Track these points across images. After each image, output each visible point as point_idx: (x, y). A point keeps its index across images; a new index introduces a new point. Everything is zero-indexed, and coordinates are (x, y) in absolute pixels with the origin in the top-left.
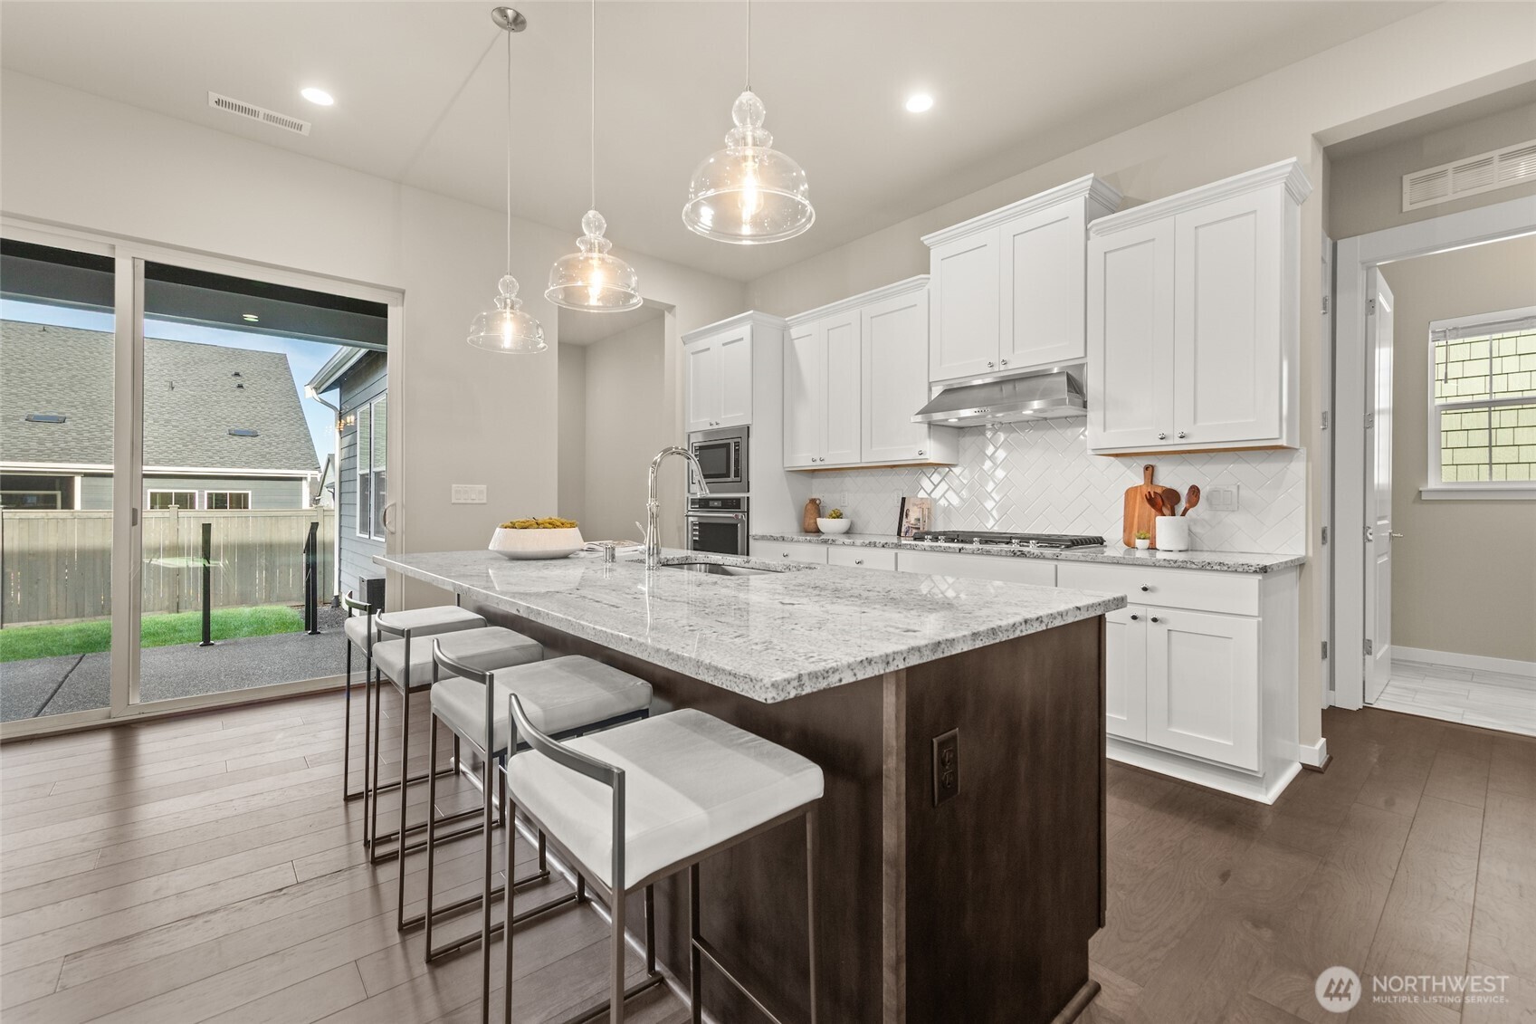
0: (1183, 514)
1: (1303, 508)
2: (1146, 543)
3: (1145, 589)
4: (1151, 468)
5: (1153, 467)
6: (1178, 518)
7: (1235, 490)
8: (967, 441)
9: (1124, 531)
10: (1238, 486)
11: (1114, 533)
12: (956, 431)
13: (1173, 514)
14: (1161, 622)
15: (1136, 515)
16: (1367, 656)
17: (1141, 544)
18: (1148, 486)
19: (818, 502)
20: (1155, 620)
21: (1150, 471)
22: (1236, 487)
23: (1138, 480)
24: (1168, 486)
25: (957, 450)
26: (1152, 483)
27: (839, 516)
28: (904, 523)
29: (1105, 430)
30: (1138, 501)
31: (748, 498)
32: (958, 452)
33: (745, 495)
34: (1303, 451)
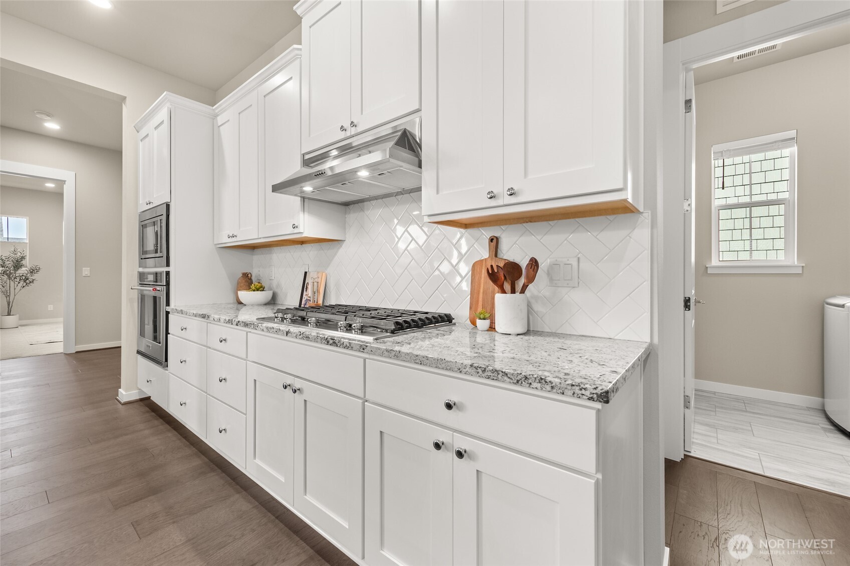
0: (523, 291)
1: (647, 284)
2: (487, 323)
3: (449, 406)
4: (495, 241)
5: (497, 239)
6: (517, 295)
7: (575, 264)
8: (353, 216)
9: (471, 308)
10: (579, 258)
11: (461, 311)
12: (343, 207)
13: (513, 291)
14: (470, 457)
15: (481, 291)
16: (687, 410)
17: (482, 324)
18: (492, 260)
19: (249, 275)
20: (460, 454)
21: (495, 242)
22: (576, 259)
23: (483, 253)
24: (511, 259)
25: (343, 227)
26: (496, 256)
27: (261, 288)
28: (304, 296)
29: (438, 193)
30: (483, 276)
31: (168, 273)
32: (345, 229)
33: (167, 269)
34: (647, 215)
